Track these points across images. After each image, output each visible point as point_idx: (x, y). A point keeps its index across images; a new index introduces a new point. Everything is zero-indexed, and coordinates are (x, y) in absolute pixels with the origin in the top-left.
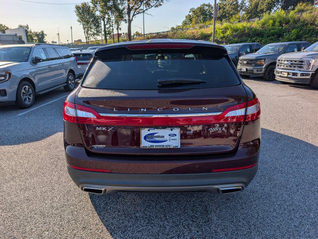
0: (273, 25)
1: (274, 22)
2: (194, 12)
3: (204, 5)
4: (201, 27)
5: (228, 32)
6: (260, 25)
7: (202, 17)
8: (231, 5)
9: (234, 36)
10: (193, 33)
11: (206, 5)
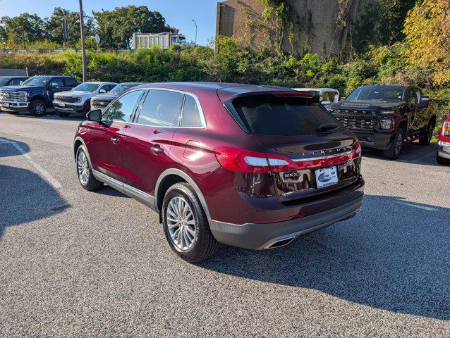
0: (152, 61)
1: (152, 58)
2: (9, 22)
3: (26, 15)
4: (41, 51)
5: (92, 64)
6: (135, 59)
7: (25, 34)
8: (73, 23)
9: (105, 71)
10: (29, 58)
11: (31, 16)
